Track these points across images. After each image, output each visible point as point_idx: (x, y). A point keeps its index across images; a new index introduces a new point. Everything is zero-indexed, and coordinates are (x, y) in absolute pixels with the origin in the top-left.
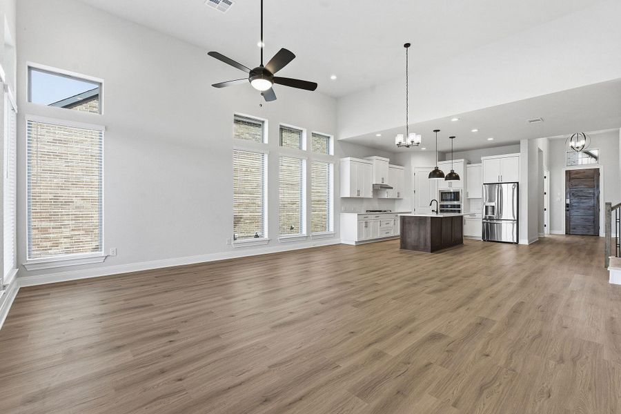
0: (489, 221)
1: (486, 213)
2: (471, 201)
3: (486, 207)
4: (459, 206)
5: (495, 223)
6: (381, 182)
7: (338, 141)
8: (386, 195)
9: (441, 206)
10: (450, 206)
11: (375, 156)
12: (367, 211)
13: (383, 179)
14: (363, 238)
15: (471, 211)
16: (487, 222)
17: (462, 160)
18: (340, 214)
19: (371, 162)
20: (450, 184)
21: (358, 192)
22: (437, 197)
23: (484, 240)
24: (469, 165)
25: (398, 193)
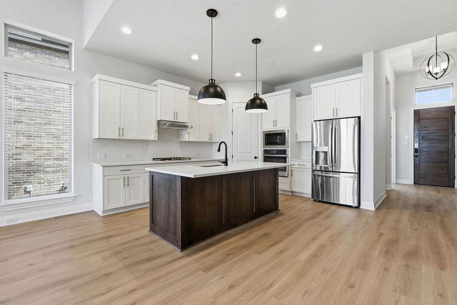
0: (324, 174)
1: (317, 163)
2: (302, 144)
3: (317, 153)
4: (284, 152)
5: (330, 177)
6: (173, 118)
7: (85, 49)
8: (186, 137)
9: (266, 152)
10: (275, 152)
11: (160, 80)
12: (154, 159)
13: (176, 114)
14: (121, 204)
15: (302, 157)
16: (322, 174)
17: (289, 90)
18: (92, 165)
19: (154, 89)
20: (275, 122)
21: (121, 130)
22: (261, 140)
23: (315, 200)
24: (298, 98)
25: (211, 135)
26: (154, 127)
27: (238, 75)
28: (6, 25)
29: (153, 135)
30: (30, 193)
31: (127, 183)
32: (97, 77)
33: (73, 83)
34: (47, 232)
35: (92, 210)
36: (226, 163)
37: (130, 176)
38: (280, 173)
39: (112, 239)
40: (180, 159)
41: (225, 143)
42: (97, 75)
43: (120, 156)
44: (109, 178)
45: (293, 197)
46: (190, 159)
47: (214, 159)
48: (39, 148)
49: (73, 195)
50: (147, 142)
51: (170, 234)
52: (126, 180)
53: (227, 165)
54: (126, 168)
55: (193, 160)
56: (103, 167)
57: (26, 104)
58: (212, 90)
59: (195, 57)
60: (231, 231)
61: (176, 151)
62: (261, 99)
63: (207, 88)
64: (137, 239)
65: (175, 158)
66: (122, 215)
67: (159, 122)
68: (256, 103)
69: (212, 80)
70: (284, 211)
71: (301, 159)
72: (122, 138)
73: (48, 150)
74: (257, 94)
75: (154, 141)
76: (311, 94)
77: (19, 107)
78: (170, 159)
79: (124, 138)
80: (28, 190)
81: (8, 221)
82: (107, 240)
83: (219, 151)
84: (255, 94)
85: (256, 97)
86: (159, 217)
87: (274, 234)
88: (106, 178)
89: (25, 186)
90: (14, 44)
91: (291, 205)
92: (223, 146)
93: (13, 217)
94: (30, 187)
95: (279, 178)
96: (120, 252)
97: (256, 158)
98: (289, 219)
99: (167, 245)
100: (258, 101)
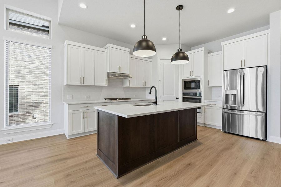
0: (230, 111)
1: (227, 102)
2: (213, 89)
3: (227, 96)
5: (236, 114)
6: (118, 70)
7: (58, 24)
8: (127, 84)
9: (184, 94)
10: (192, 94)
11: (109, 44)
12: (105, 99)
13: (120, 68)
14: (81, 130)
15: (212, 99)
16: (229, 112)
17: (203, 49)
18: (64, 103)
19: (106, 50)
20: (192, 73)
21: (82, 79)
22: (181, 85)
23: (225, 132)
24: (209, 55)
25: (145, 83)
26: (105, 77)
27: (164, 39)
28: (7, 9)
29: (104, 83)
30: (36, 119)
31: (85, 116)
32: (66, 42)
33: (51, 47)
34: (28, 151)
35: (63, 133)
36: (156, 103)
37: (87, 111)
38: (198, 110)
39: (68, 161)
40: (123, 99)
41: (155, 87)
42: (66, 41)
43: (82, 97)
44: (74, 112)
45: (207, 128)
46: (130, 99)
47: (147, 99)
48: (41, 91)
49: (51, 123)
50: (101, 87)
51: (110, 161)
52: (85, 114)
53: (156, 105)
54: (85, 106)
55: (132, 100)
56: (69, 105)
57: (34, 65)
58: (144, 44)
59: (133, 26)
60: (160, 159)
61: (121, 93)
62: (183, 53)
63: (140, 43)
64: (86, 162)
65: (119, 99)
66: (81, 139)
67: (108, 73)
68: (180, 56)
69: (145, 36)
70: (201, 141)
71: (211, 100)
72: (83, 84)
73: (46, 93)
74: (180, 49)
75: (105, 87)
76: (222, 50)
77: (30, 67)
78: (116, 99)
79: (85, 84)
80: (35, 117)
81: (7, 141)
82: (65, 161)
83: (150, 93)
84: (178, 49)
85: (180, 51)
86: (103, 145)
87: (197, 164)
88: (71, 112)
89: (33, 114)
90: (27, 29)
91: (206, 135)
92: (153, 89)
93: (11, 138)
94: (36, 115)
95: (197, 114)
96: (70, 175)
97: (177, 98)
98: (208, 149)
99: (108, 170)
100: (181, 55)
